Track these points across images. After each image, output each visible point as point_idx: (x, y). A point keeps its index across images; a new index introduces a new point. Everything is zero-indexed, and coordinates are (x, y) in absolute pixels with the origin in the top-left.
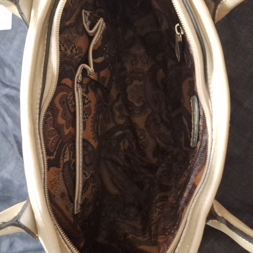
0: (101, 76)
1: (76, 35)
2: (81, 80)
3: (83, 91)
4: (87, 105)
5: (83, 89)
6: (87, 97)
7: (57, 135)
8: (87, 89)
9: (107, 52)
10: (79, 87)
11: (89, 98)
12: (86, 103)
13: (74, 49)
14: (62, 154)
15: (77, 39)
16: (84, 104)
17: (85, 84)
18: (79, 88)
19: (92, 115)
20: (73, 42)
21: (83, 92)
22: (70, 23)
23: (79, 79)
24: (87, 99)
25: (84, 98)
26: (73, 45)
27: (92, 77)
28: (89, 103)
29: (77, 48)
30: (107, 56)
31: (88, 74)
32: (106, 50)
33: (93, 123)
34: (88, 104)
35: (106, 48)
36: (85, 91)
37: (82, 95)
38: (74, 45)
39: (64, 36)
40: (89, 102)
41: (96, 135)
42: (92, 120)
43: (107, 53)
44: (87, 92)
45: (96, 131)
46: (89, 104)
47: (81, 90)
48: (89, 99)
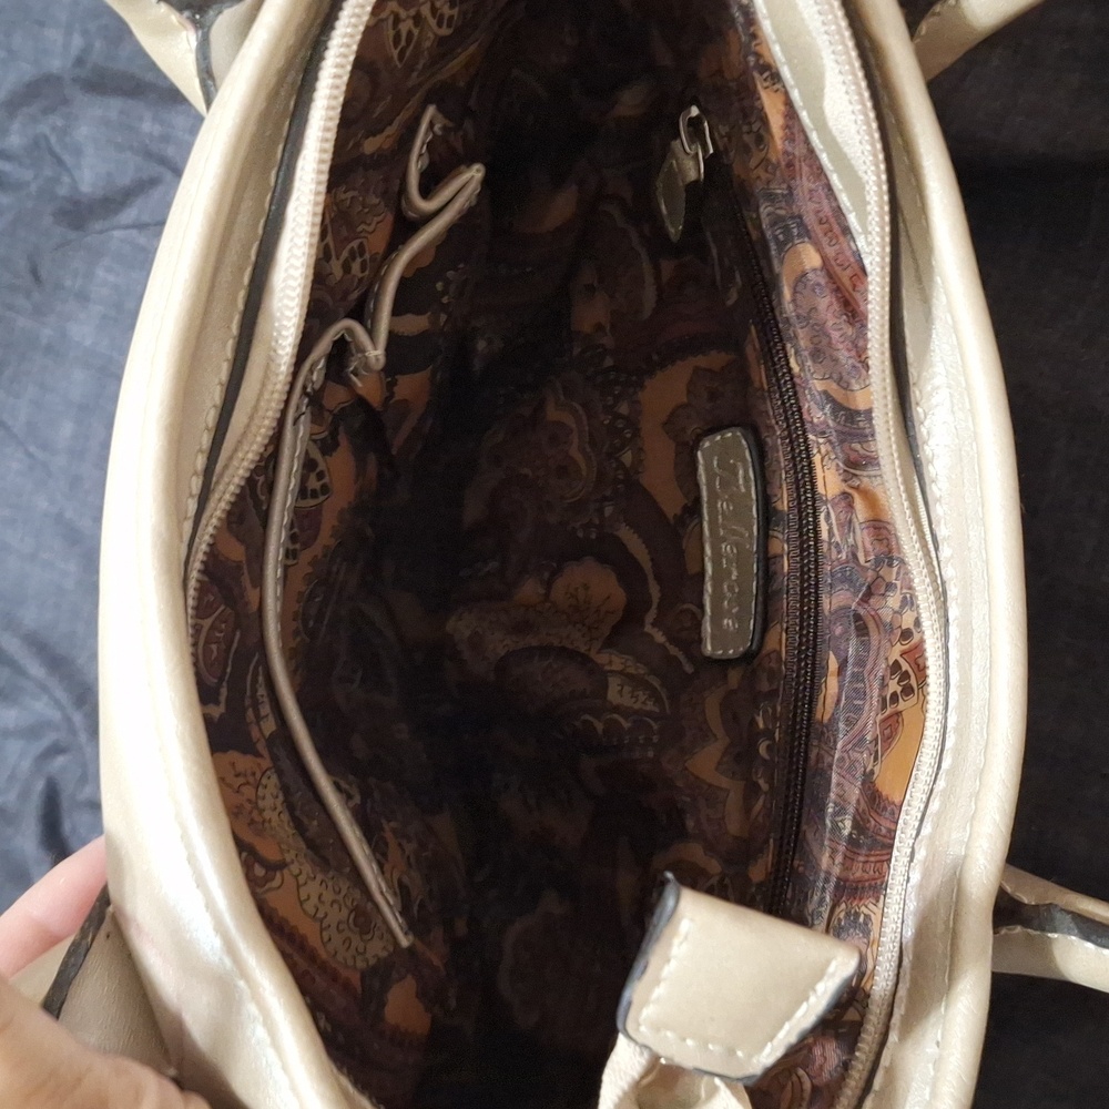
0: (397, 398)
1: (378, 201)
2: (317, 386)
3: (314, 437)
4: (312, 502)
5: (317, 429)
6: (322, 466)
7: (222, 608)
8: (334, 434)
9: (445, 300)
10: (304, 409)
11: (326, 473)
12: (309, 493)
13: (359, 260)
14: (248, 702)
15: (376, 219)
16: (303, 492)
17: (328, 410)
18: (303, 417)
19: (317, 549)
20: (360, 229)
21: (315, 441)
22: (380, 148)
23: (315, 377)
24: (320, 476)
25: (309, 465)
26: (355, 244)
27: (359, 384)
28: (323, 494)
29: (367, 256)
30: (443, 317)
31: (351, 369)
32: (445, 292)
33: (311, 586)
34: (314, 494)
35: (447, 283)
36: (322, 440)
37: (307, 453)
38: (361, 243)
39: (343, 196)
40: (325, 489)
41: (308, 640)
42: (310, 570)
43: (444, 308)
44: (328, 446)
45: (311, 623)
46: (322, 498)
47: (308, 430)
48: (326, 480)
